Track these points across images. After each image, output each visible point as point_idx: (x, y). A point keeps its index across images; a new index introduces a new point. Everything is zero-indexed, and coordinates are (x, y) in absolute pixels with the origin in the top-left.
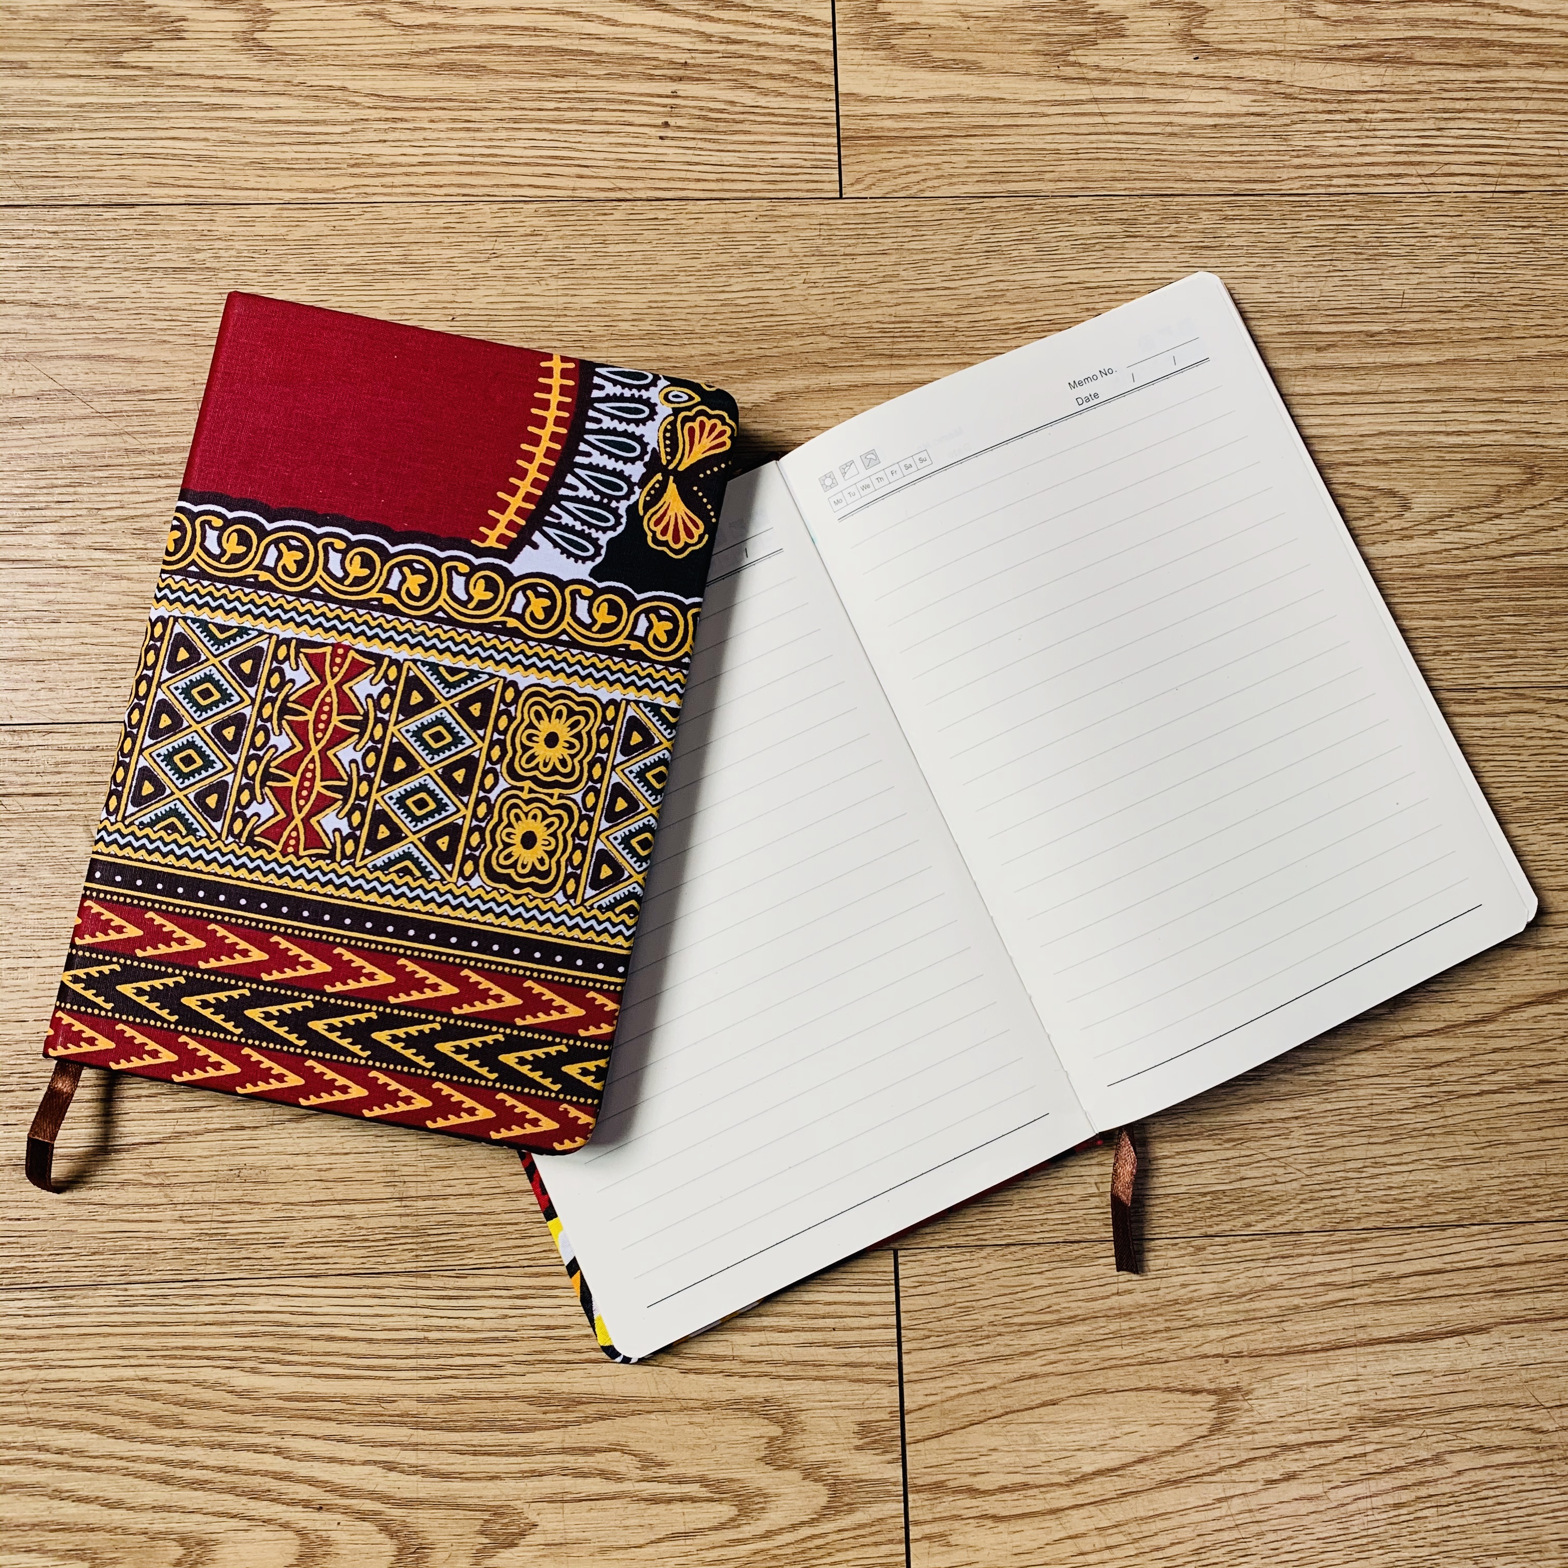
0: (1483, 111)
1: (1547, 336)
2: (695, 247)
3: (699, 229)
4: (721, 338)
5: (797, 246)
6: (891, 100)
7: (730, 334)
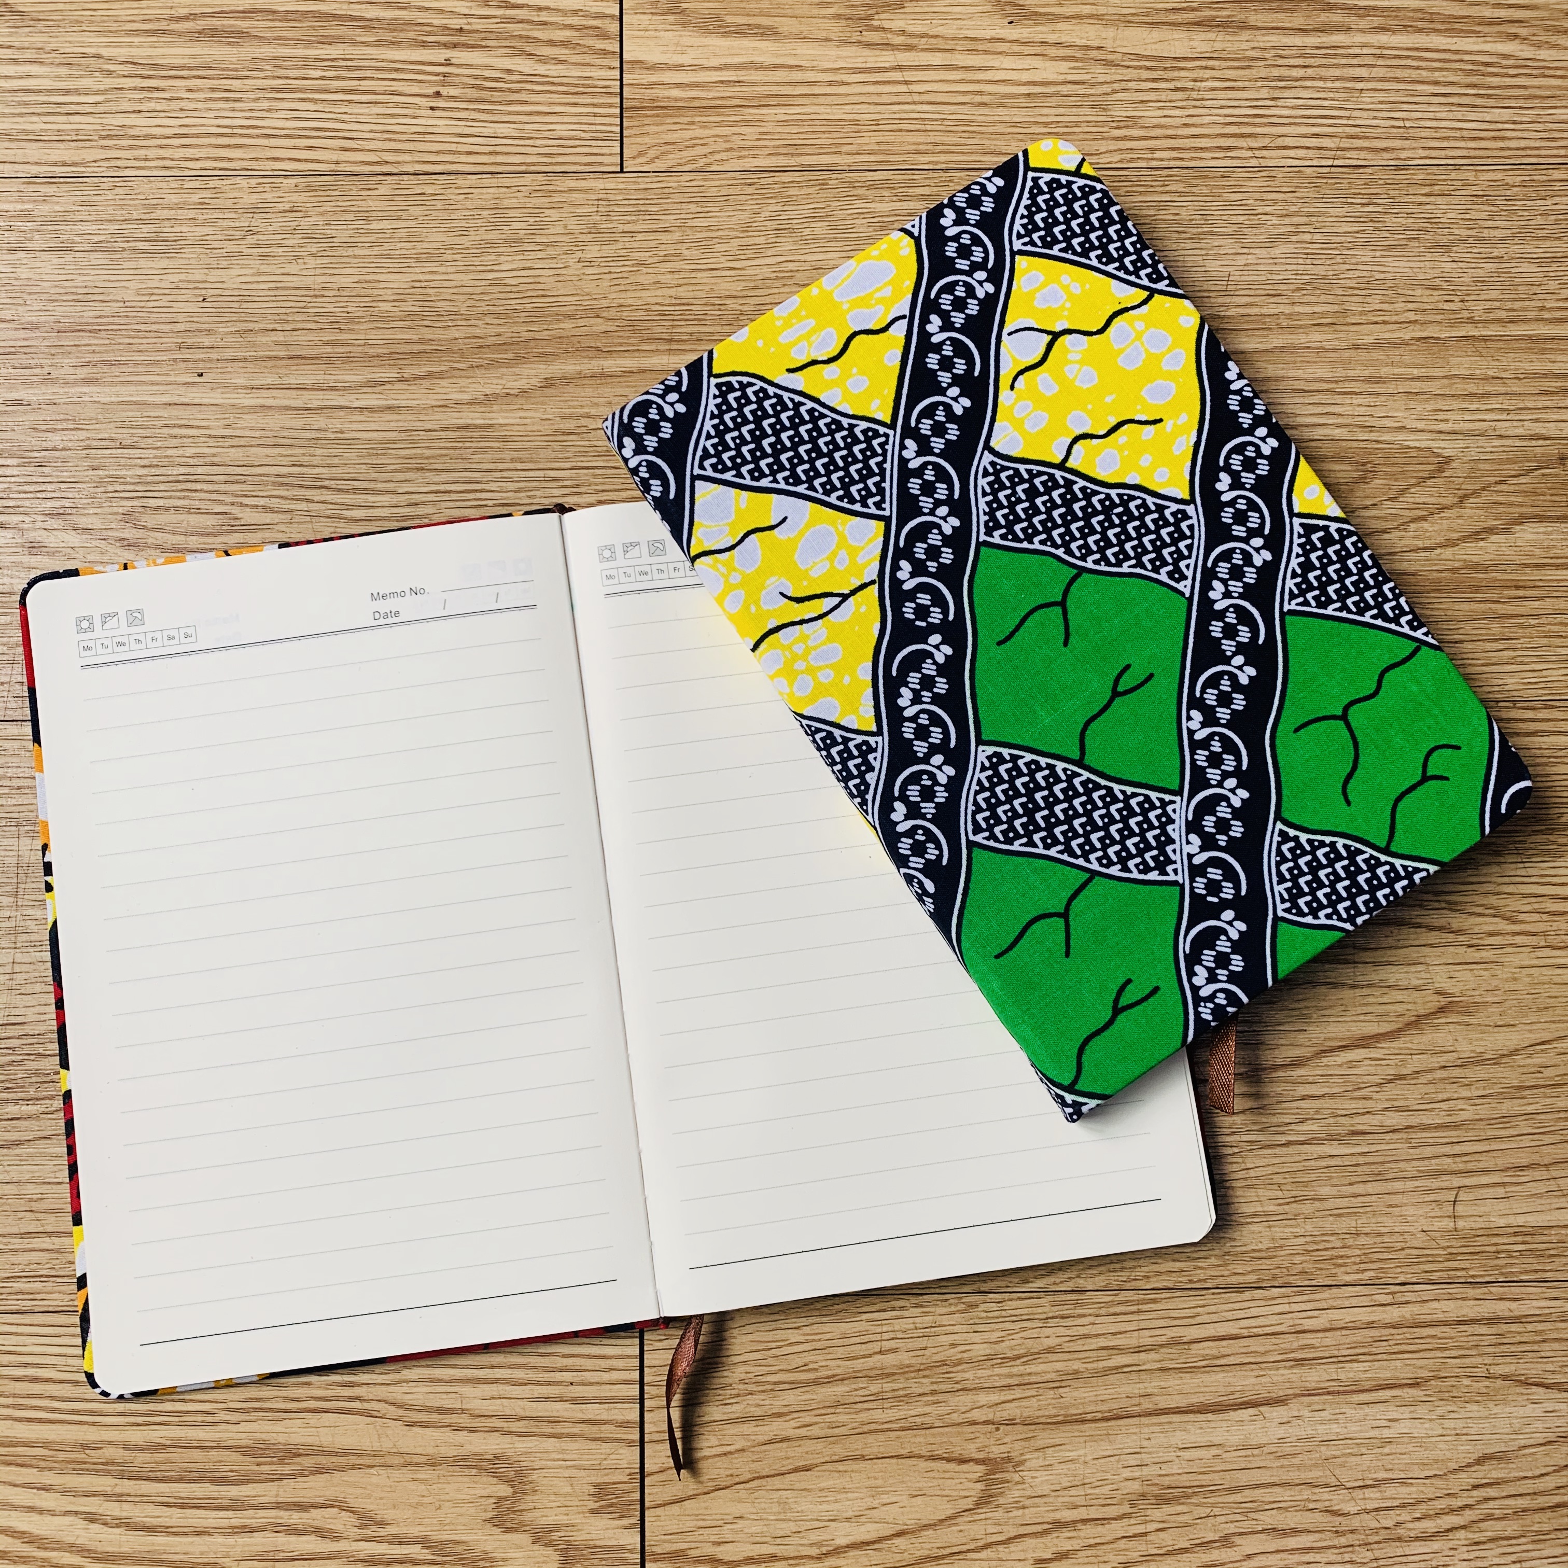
0: (1321, 79)
1: (1384, 322)
2: (463, 223)
3: (469, 204)
4: (488, 319)
5: (573, 224)
6: (679, 67)
7: (498, 315)
